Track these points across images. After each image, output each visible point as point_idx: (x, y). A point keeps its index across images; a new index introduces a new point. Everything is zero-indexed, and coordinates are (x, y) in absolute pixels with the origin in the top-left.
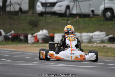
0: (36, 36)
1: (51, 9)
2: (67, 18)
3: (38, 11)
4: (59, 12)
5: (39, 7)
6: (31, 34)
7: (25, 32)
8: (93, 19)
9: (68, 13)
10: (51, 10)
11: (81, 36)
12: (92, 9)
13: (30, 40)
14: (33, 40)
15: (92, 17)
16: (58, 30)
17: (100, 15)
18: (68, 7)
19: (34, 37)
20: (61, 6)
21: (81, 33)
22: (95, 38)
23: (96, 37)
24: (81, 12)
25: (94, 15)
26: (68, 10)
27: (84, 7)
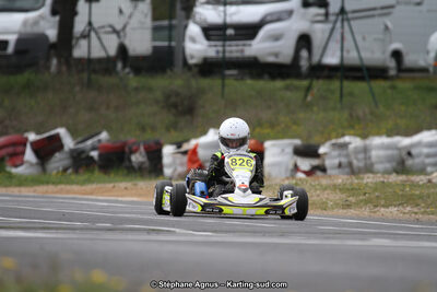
0: (194, 152)
1: (240, 48)
2: (305, 83)
3: (192, 57)
4: (271, 59)
5: (193, 40)
6: (172, 144)
7: (149, 136)
8: (400, 84)
9: (304, 63)
10: (242, 51)
11: (366, 150)
12: (396, 46)
13: (170, 166)
14: (182, 164)
15: (396, 77)
16: (272, 126)
17: (431, 69)
18: (304, 41)
19: (185, 153)
20: (277, 38)
21: (364, 136)
22: (419, 155)
23: (425, 150)
24: (361, 58)
25: (401, 68)
26: (304, 53)
27: (364, 39)
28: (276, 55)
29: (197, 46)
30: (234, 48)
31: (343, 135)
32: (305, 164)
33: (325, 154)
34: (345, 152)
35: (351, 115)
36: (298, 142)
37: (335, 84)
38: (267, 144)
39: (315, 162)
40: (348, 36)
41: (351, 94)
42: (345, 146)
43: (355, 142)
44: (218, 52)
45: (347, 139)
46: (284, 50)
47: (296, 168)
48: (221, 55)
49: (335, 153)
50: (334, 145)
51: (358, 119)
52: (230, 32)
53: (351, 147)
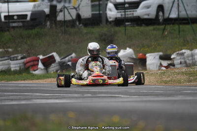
1: (132, 12)
2: (163, 27)
3: (110, 18)
4: (146, 17)
5: (110, 10)
9: (161, 18)
10: (133, 14)
11: (192, 55)
16: (149, 47)
18: (160, 8)
20: (148, 7)
21: (191, 50)
24: (187, 14)
26: (161, 14)
27: (187, 5)
28: (148, 15)
29: (112, 13)
30: (129, 13)
31: (181, 50)
32: (165, 63)
33: (174, 58)
34: (182, 57)
35: (184, 40)
36: (161, 53)
37: (176, 27)
38: (148, 55)
39: (169, 62)
40: (181, 5)
41: (183, 31)
42: (183, 54)
43: (187, 52)
44: (122, 15)
45: (183, 51)
46: (152, 12)
47: (161, 65)
48: (124, 16)
49: (178, 57)
50: (177, 54)
51: (188, 41)
52: (127, 5)
53: (185, 54)
